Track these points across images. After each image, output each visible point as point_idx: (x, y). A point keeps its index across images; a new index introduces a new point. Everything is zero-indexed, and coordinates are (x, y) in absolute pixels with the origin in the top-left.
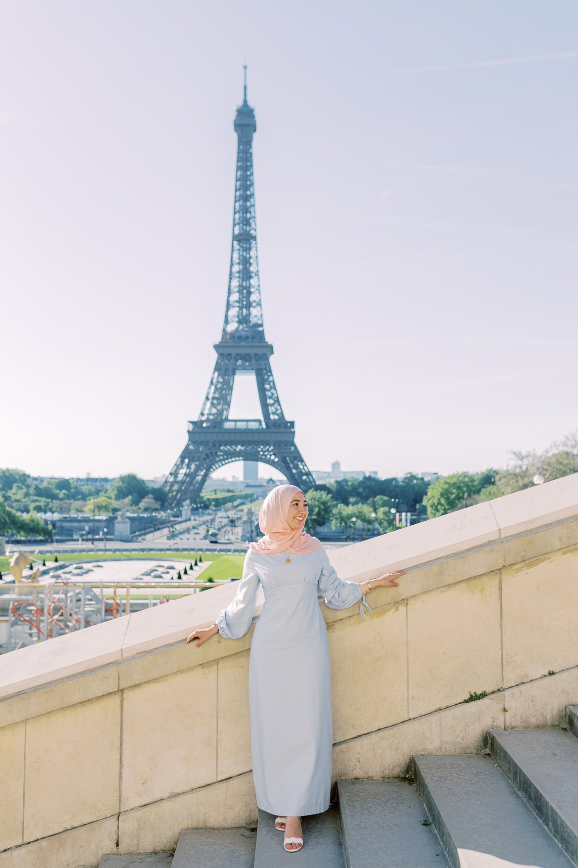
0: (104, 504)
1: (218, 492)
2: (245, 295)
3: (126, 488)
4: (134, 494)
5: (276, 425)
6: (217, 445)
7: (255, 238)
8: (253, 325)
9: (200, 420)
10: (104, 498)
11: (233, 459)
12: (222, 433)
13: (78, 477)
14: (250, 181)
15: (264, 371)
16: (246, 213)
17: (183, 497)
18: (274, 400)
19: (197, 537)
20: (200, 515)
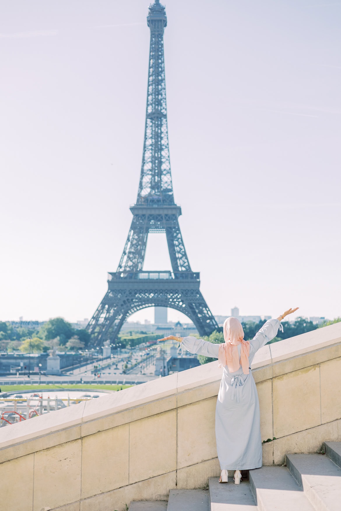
0: (36, 344)
1: (133, 334)
2: (157, 165)
3: (54, 329)
4: (62, 335)
5: (184, 275)
6: (133, 293)
7: (165, 116)
8: (164, 190)
9: (118, 271)
10: (36, 339)
11: (147, 305)
12: (137, 282)
13: (13, 321)
14: (161, 68)
15: (174, 230)
16: (158, 95)
17: (104, 338)
18: (182, 254)
19: (116, 371)
20: (119, 353)
